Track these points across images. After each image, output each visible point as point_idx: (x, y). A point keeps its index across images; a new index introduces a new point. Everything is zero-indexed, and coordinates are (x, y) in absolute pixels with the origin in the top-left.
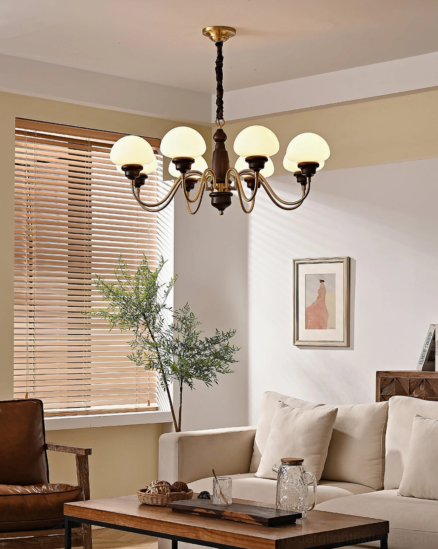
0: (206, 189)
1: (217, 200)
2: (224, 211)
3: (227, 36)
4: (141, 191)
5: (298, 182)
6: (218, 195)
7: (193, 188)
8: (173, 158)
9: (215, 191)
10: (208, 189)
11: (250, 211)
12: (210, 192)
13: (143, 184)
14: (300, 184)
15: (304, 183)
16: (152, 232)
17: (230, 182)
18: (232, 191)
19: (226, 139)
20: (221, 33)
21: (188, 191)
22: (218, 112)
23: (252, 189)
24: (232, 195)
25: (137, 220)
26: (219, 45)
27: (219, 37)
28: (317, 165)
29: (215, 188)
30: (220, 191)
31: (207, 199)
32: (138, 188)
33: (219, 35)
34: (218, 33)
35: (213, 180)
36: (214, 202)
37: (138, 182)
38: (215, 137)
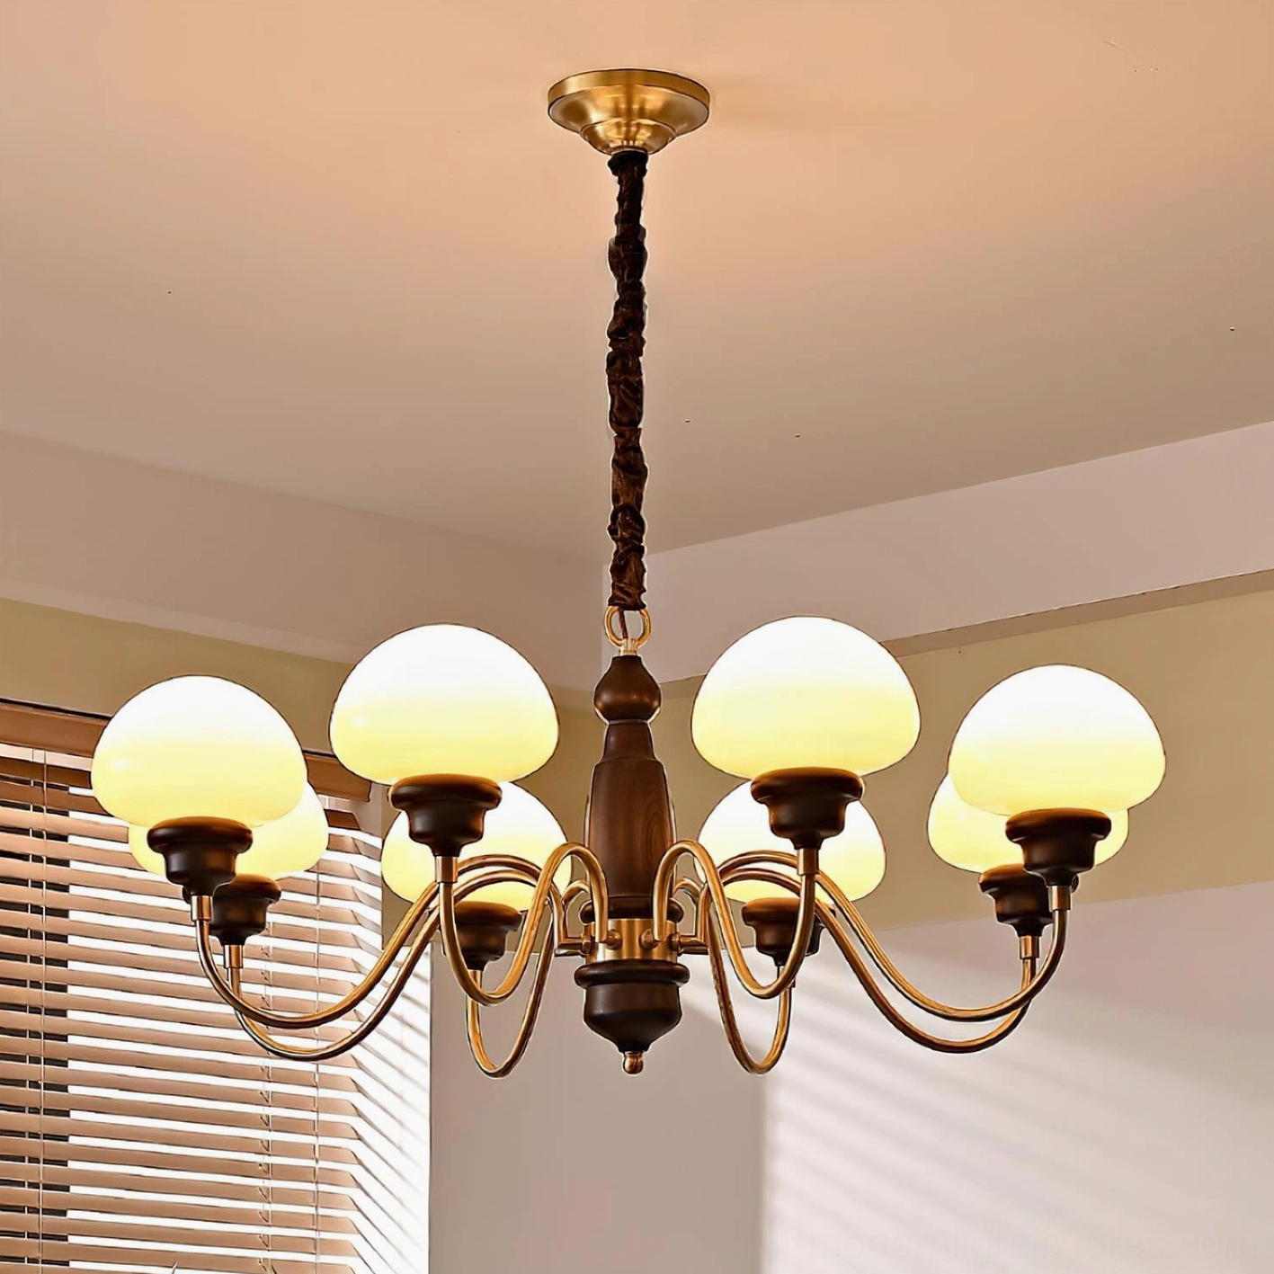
0: (561, 946)
1: (612, 999)
2: (645, 1056)
3: (671, 124)
4: (247, 963)
5: (1002, 917)
6: (615, 974)
7: (498, 952)
8: (393, 781)
9: (604, 954)
10: (573, 948)
11: (769, 1063)
12: (579, 961)
13: (258, 927)
14: (1009, 929)
15: (1029, 924)
16: (331, 1177)
17: (675, 914)
18: (685, 960)
19: (656, 703)
20: (636, 107)
21: (478, 965)
22: (618, 570)
23: (780, 959)
24: (683, 975)
25: (266, 1123)
26: (629, 166)
27: (628, 125)
28: (1101, 826)
29: (601, 942)
30: (625, 957)
31: (564, 997)
32: (233, 947)
33: (627, 114)
34: (623, 106)
35: (592, 903)
36: (600, 1010)
37: (235, 915)
38: (606, 697)
